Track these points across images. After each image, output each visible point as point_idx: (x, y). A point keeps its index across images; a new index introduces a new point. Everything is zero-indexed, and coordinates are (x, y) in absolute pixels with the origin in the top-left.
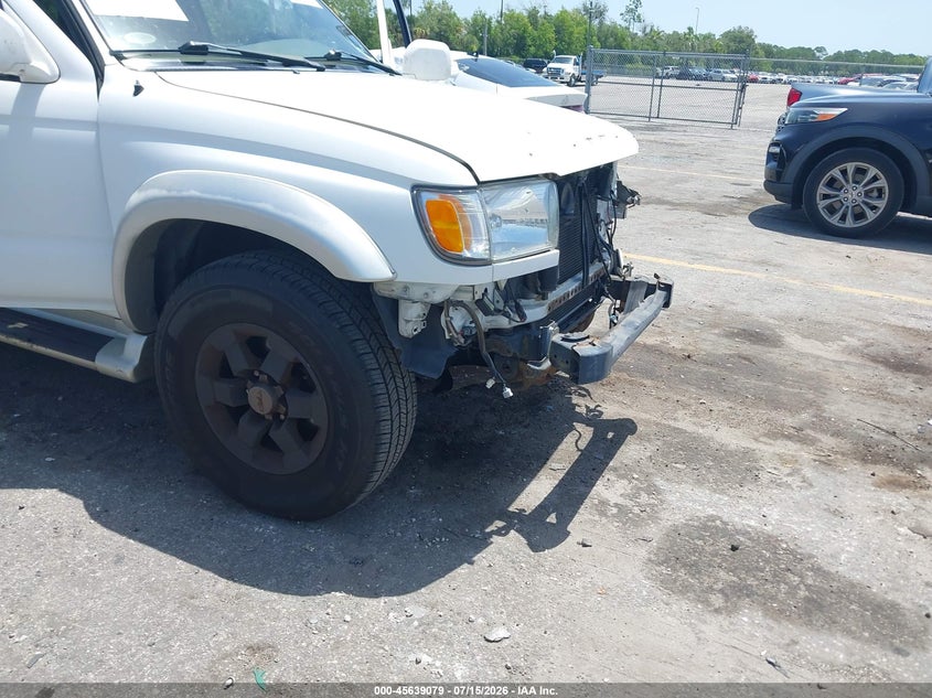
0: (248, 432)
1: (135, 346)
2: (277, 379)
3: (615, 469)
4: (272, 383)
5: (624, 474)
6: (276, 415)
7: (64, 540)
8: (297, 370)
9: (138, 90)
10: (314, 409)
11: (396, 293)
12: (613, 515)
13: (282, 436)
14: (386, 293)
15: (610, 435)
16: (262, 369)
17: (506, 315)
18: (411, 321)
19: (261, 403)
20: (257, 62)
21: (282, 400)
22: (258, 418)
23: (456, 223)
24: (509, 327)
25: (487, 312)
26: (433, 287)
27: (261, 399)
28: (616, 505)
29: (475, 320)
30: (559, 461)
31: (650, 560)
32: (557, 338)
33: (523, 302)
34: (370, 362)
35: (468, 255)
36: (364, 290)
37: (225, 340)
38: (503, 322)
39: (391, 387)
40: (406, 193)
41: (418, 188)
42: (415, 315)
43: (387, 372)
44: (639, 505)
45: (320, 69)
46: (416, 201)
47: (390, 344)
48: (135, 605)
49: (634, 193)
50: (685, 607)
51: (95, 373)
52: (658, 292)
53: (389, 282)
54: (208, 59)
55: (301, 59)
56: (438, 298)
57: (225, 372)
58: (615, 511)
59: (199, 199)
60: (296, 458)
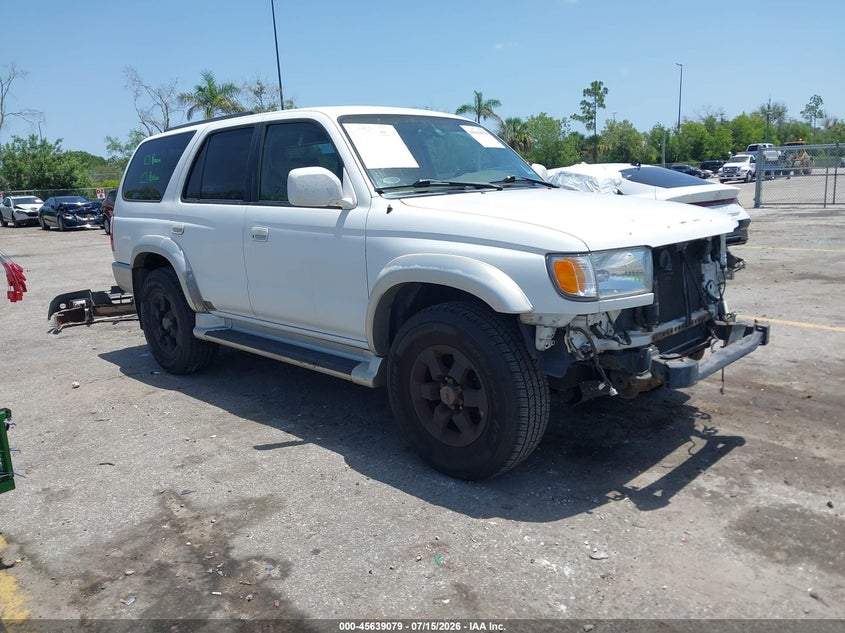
0: (440, 417)
1: (375, 364)
2: (458, 381)
3: (716, 470)
4: (455, 384)
5: (725, 472)
6: (457, 406)
7: (326, 481)
8: (470, 374)
9: (389, 210)
10: (480, 399)
11: (534, 321)
12: (707, 498)
13: (460, 420)
14: (528, 322)
15: (720, 446)
16: (449, 374)
17: (616, 339)
18: (544, 340)
19: (447, 397)
20: (460, 188)
21: (461, 396)
22: (446, 407)
23: (574, 275)
24: (618, 348)
25: (599, 336)
26: (559, 316)
27: (448, 395)
28: (711, 492)
29: (590, 341)
30: (670, 462)
31: (730, 527)
32: (656, 358)
33: (632, 333)
34: (515, 367)
35: (582, 294)
36: (514, 319)
37: (428, 357)
38: (614, 345)
39: (529, 385)
40: (543, 258)
41: (550, 255)
42: (546, 335)
43: (526, 374)
44: (731, 493)
45: (499, 189)
46: (548, 263)
47: (529, 354)
48: (366, 516)
49: (740, 260)
50: (751, 556)
51: (350, 383)
52: (756, 333)
53: (529, 314)
54: (430, 189)
55: (487, 183)
56: (561, 323)
57: (428, 379)
58: (709, 495)
59: (420, 270)
60: (469, 436)
